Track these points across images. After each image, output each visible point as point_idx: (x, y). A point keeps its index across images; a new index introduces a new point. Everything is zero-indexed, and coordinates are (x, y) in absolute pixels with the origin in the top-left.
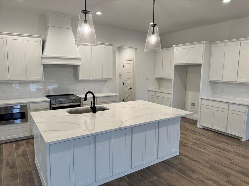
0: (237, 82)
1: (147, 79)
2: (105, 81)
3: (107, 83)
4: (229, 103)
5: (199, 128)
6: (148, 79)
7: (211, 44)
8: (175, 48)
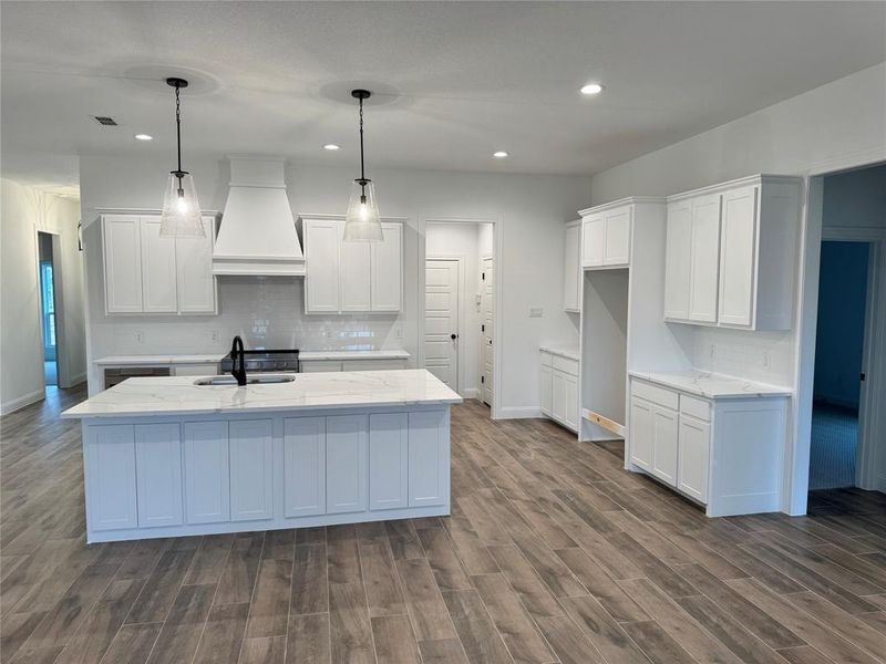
0: (718, 325)
1: (536, 314)
2: (391, 317)
3: (396, 325)
4: (680, 392)
5: (629, 472)
6: (540, 316)
7: (666, 203)
8: (584, 220)
